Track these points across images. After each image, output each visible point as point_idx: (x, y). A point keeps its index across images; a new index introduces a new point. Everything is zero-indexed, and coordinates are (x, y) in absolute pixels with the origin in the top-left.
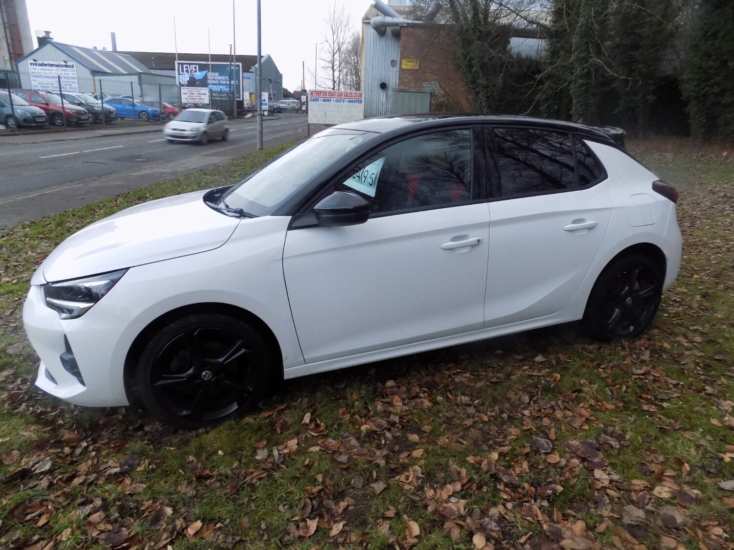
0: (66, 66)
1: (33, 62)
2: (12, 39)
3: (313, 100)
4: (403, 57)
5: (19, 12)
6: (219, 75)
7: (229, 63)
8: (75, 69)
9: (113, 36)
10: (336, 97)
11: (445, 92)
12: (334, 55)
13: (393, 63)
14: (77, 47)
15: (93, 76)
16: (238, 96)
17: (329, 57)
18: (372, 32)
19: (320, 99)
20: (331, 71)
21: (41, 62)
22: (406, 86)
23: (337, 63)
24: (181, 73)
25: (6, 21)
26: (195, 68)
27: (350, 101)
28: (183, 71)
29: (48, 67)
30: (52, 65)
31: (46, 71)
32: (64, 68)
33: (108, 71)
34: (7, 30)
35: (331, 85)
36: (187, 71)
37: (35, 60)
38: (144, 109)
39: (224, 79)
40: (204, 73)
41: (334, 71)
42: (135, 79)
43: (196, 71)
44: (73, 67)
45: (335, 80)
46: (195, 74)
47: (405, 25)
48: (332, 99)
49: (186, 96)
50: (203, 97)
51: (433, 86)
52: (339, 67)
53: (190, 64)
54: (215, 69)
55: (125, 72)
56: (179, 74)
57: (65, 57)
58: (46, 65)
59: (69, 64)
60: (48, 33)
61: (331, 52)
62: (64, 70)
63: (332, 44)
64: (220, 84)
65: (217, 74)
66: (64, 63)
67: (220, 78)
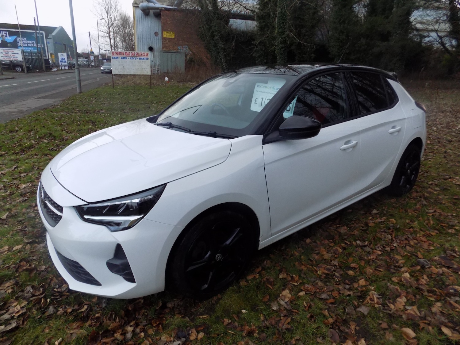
3: (114, 58)
4: (163, 30)
6: (27, 40)
7: (34, 31)
10: (130, 55)
11: (193, 52)
12: (109, 28)
13: (156, 34)
16: (44, 55)
17: (106, 29)
18: (140, 13)
19: (119, 57)
20: (108, 40)
22: (167, 49)
23: (112, 34)
27: (140, 59)
35: (109, 48)
39: (31, 43)
40: (14, 37)
41: (110, 39)
43: (6, 36)
45: (112, 45)
46: (6, 38)
47: (164, 9)
48: (128, 57)
49: (2, 54)
50: (17, 55)
51: (184, 49)
52: (114, 36)
54: (24, 35)
61: (107, 26)
63: (107, 20)
64: (28, 47)
65: (25, 39)
67: (28, 42)
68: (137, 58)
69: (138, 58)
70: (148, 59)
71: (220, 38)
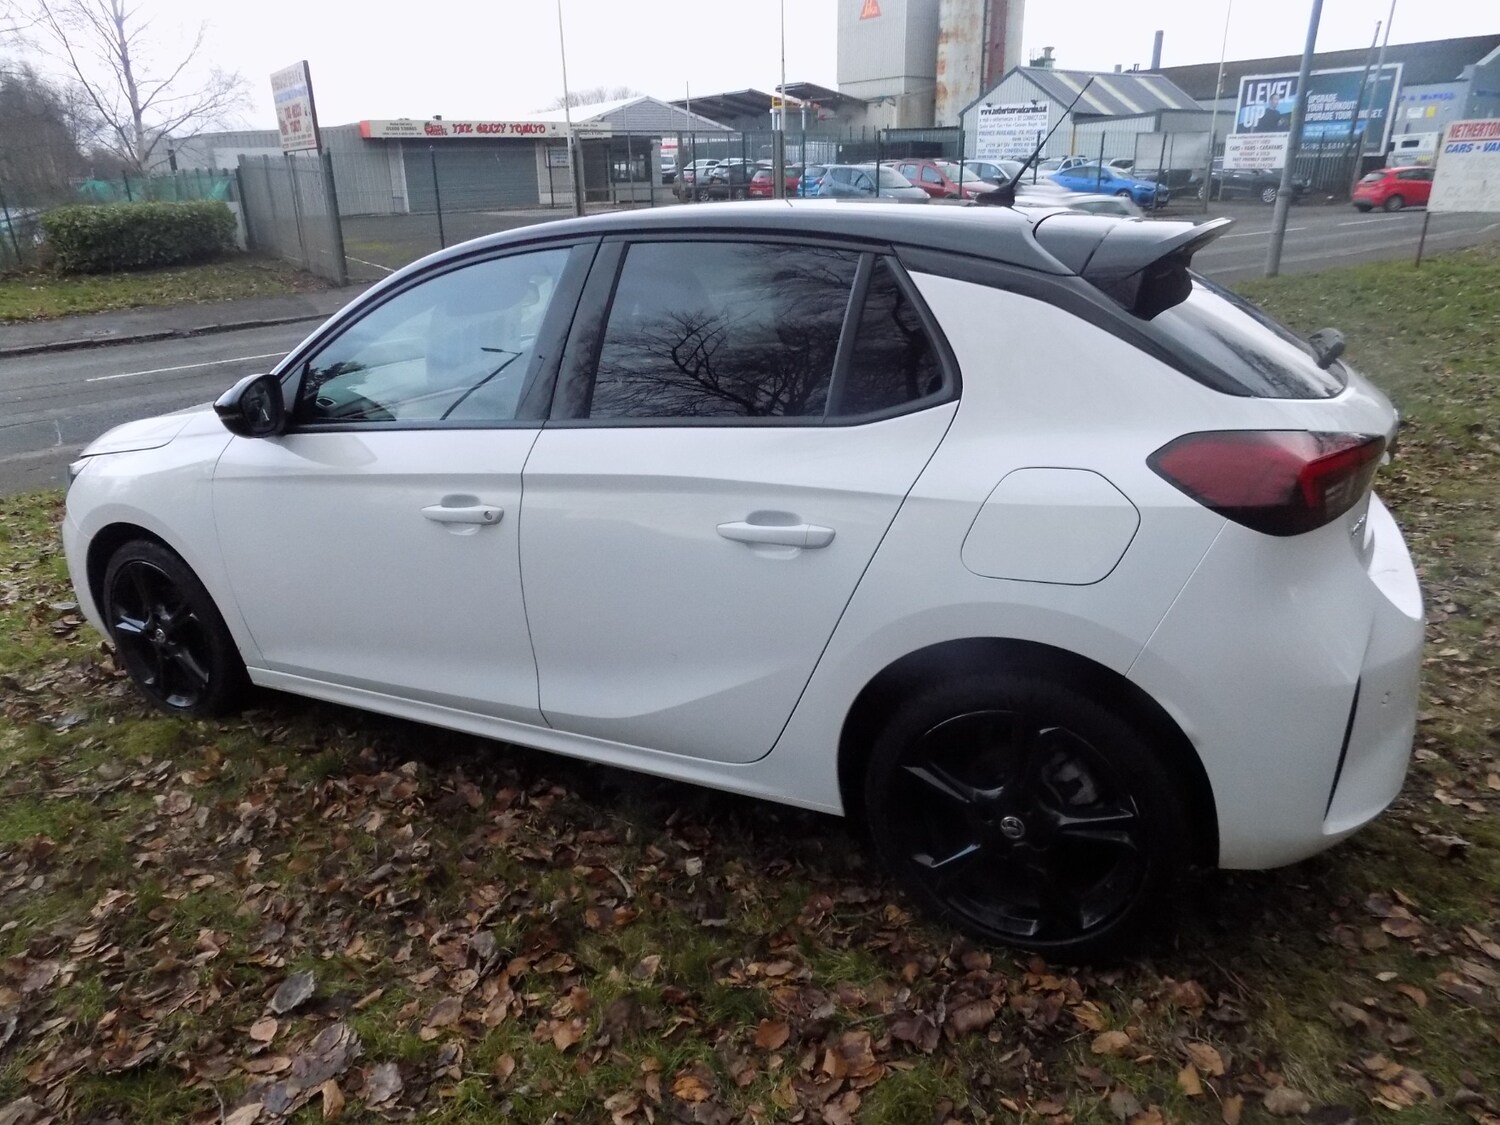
0: (1035, 110)
1: (986, 108)
2: (990, 70)
3: (1455, 150)
5: (1011, 20)
6: (1339, 99)
7: (1362, 68)
8: (1046, 114)
9: (1160, 35)
14: (1062, 72)
15: (1075, 124)
16: (1373, 145)
19: (1477, 144)
21: (996, 107)
24: (1249, 102)
25: (988, 40)
26: (1284, 87)
28: (1254, 98)
29: (1006, 115)
30: (1012, 111)
31: (1003, 123)
32: (1030, 114)
33: (1105, 111)
34: (987, 55)
36: (1263, 97)
37: (989, 105)
38: (1129, 186)
39: (1345, 108)
42: (1148, 124)
43: (1283, 96)
44: (1045, 110)
46: (1281, 101)
49: (1236, 154)
50: (1273, 153)
53: (1273, 81)
55: (1138, 110)
56: (1244, 105)
57: (1035, 92)
58: (1004, 111)
59: (1040, 105)
60: (1049, 50)
62: (1030, 118)
64: (1335, 121)
65: (1333, 96)
66: (1032, 105)
67: (1340, 105)
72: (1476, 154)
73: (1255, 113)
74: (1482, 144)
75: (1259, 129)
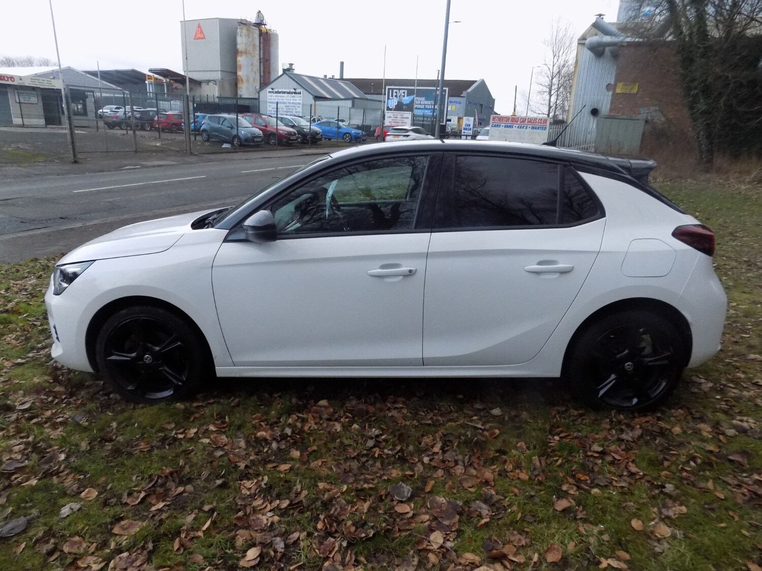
0: (295, 93)
1: (271, 90)
2: (264, 72)
3: (495, 126)
4: (617, 80)
5: (272, 49)
6: (426, 100)
7: (435, 88)
8: (301, 95)
9: (342, 64)
10: (519, 123)
12: (552, 79)
13: (609, 87)
14: (306, 76)
15: (315, 101)
17: (547, 81)
18: (588, 54)
19: (502, 125)
20: (548, 97)
21: (276, 90)
22: (618, 112)
23: (555, 87)
24: (390, 97)
25: (262, 57)
26: (404, 93)
27: (533, 128)
28: (392, 96)
29: (281, 95)
30: (284, 93)
31: (279, 98)
32: (293, 95)
33: (328, 96)
34: (262, 64)
35: (546, 110)
36: (396, 96)
37: (273, 89)
38: (349, 131)
39: (429, 103)
40: (411, 97)
41: (551, 95)
42: (349, 103)
43: (404, 96)
44: (300, 93)
45: (551, 104)
46: (403, 98)
47: (625, 44)
48: (515, 125)
49: (390, 120)
50: (405, 120)
52: (557, 91)
53: (399, 89)
54: (420, 93)
55: (342, 97)
56: (388, 99)
57: (295, 85)
58: (280, 93)
59: (298, 91)
60: (291, 65)
61: (549, 76)
62: (293, 97)
63: (551, 67)
64: (425, 109)
65: (423, 99)
66: (293, 91)
67: (426, 102)
68: (529, 126)
69: (531, 126)
70: (545, 129)
71: (703, 92)
72: (502, 128)
73: (393, 103)
74: (504, 125)
75: (395, 110)
